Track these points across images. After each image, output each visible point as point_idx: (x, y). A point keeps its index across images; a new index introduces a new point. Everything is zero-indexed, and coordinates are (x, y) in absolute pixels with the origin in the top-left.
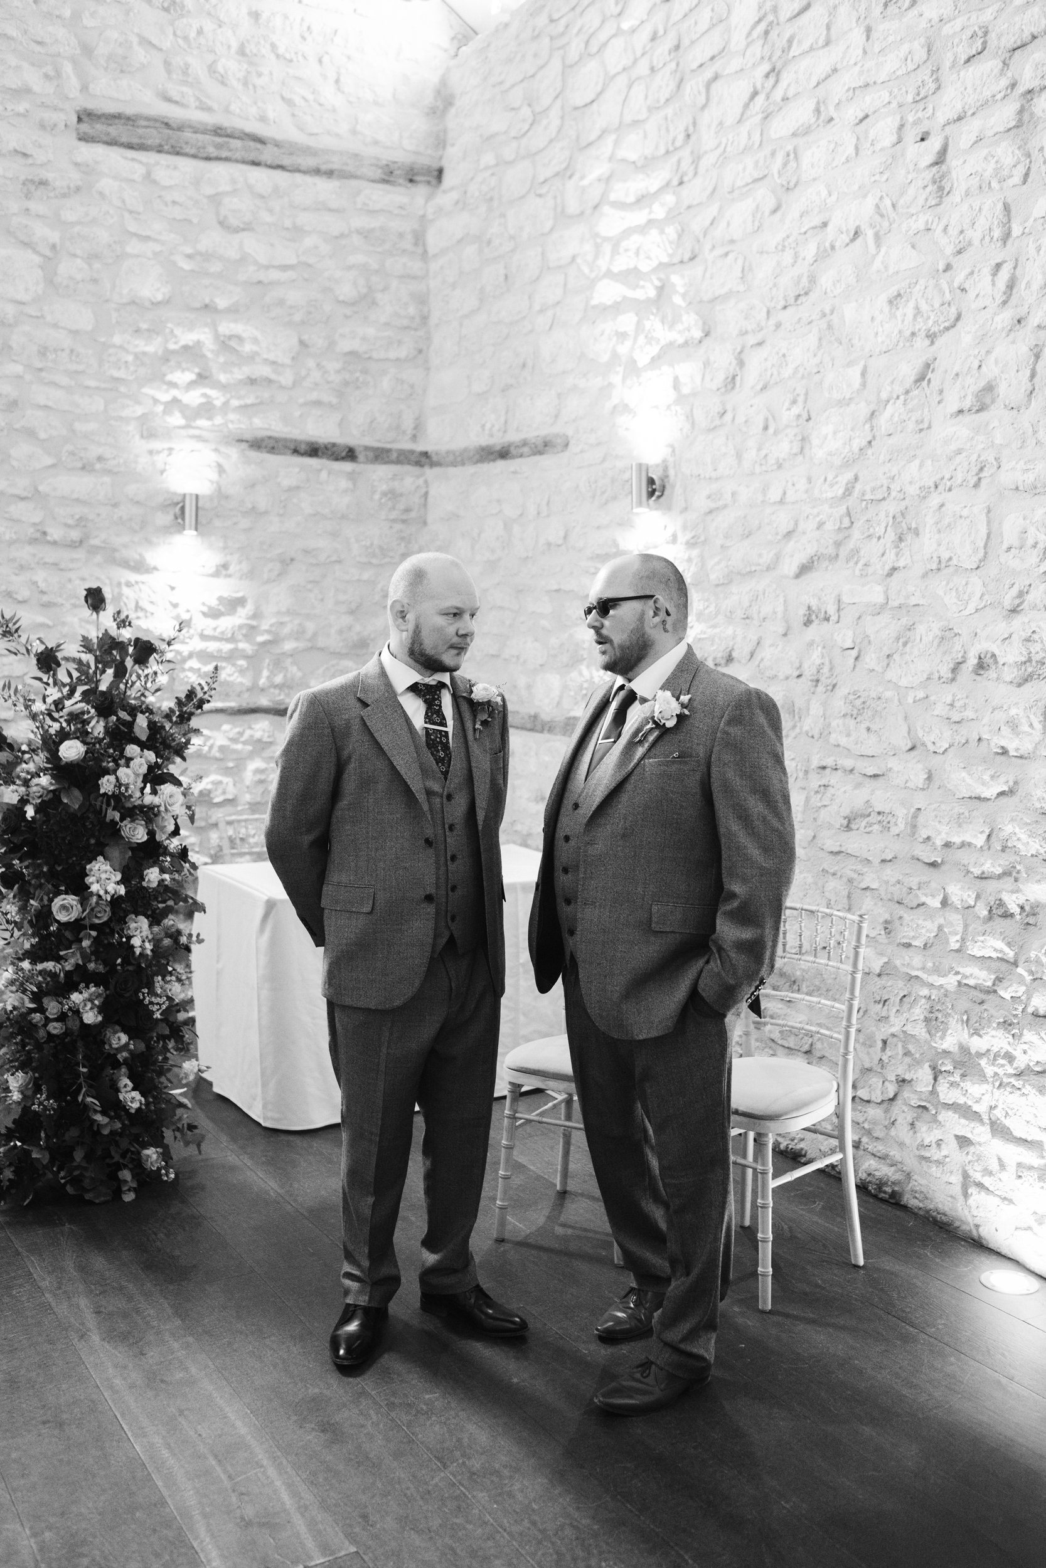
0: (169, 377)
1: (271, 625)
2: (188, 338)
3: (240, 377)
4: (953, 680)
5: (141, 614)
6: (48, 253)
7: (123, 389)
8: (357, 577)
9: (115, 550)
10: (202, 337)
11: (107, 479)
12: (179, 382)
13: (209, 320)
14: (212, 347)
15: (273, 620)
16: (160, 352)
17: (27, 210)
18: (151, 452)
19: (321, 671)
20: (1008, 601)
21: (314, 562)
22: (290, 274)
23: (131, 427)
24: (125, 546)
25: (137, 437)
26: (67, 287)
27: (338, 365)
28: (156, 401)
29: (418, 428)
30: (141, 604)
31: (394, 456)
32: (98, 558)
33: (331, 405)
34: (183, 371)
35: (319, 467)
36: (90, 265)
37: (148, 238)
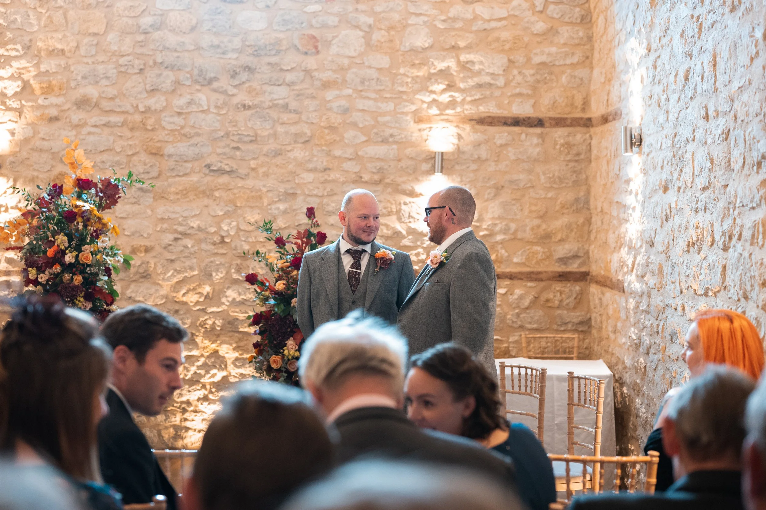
0: (431, 88)
1: (488, 226)
2: (441, 65)
3: (472, 84)
5: (411, 220)
6: (367, 29)
7: (405, 97)
8: (543, 196)
9: (399, 185)
10: (450, 64)
11: (395, 147)
12: (437, 90)
13: (454, 54)
14: (456, 69)
15: (490, 223)
16: (426, 75)
17: (357, 9)
18: (420, 130)
19: (520, 253)
21: (516, 188)
22: (504, 23)
23: (409, 118)
24: (404, 182)
25: (412, 123)
26: (377, 46)
27: (532, 72)
28: (423, 102)
29: (586, 103)
30: (412, 214)
31: (569, 121)
32: (389, 190)
33: (528, 95)
34: (438, 84)
35: (520, 132)
36: (388, 33)
37: (421, 14)
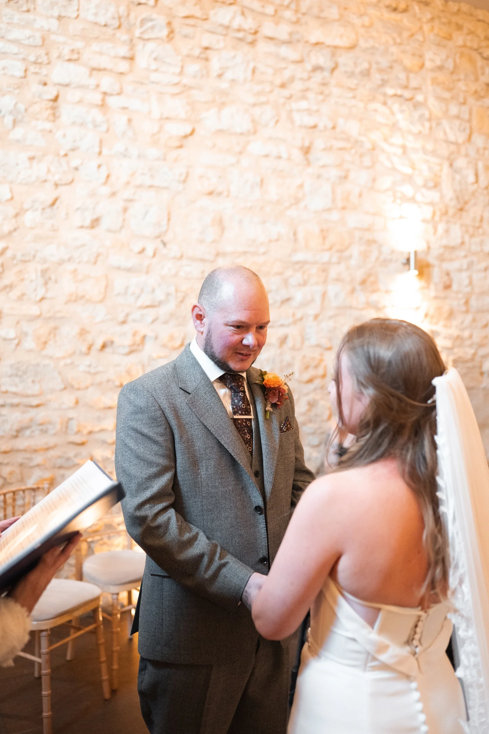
4: (88, 354)
20: (121, 318)
